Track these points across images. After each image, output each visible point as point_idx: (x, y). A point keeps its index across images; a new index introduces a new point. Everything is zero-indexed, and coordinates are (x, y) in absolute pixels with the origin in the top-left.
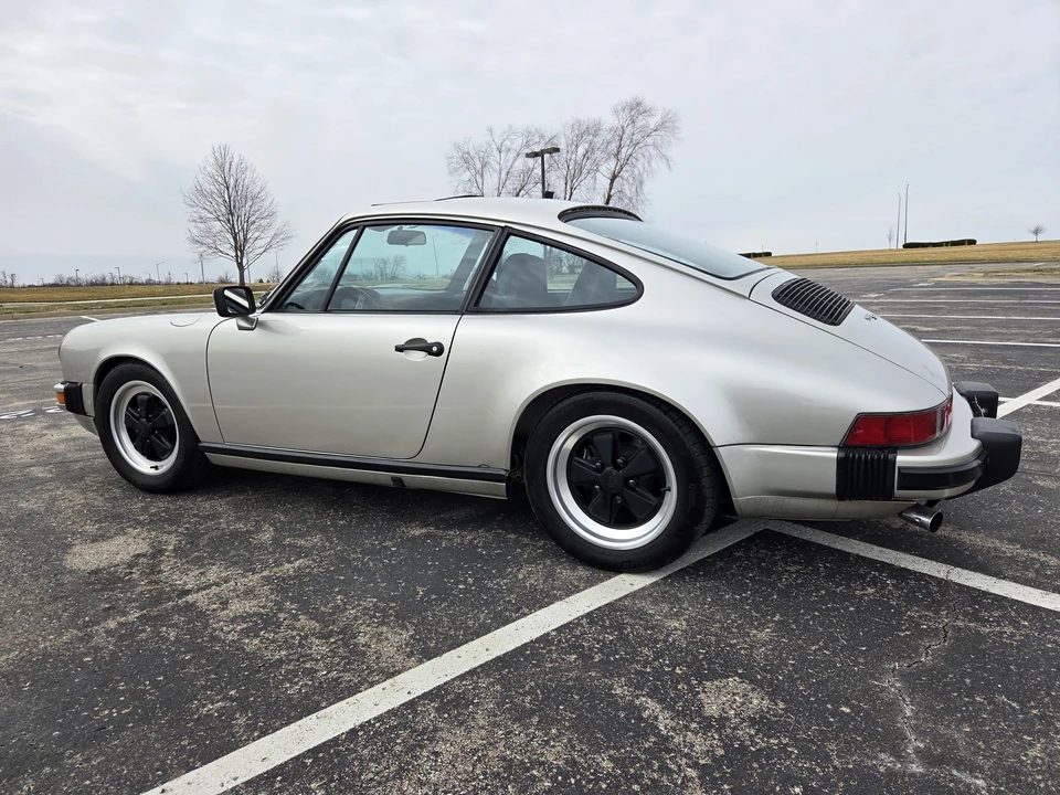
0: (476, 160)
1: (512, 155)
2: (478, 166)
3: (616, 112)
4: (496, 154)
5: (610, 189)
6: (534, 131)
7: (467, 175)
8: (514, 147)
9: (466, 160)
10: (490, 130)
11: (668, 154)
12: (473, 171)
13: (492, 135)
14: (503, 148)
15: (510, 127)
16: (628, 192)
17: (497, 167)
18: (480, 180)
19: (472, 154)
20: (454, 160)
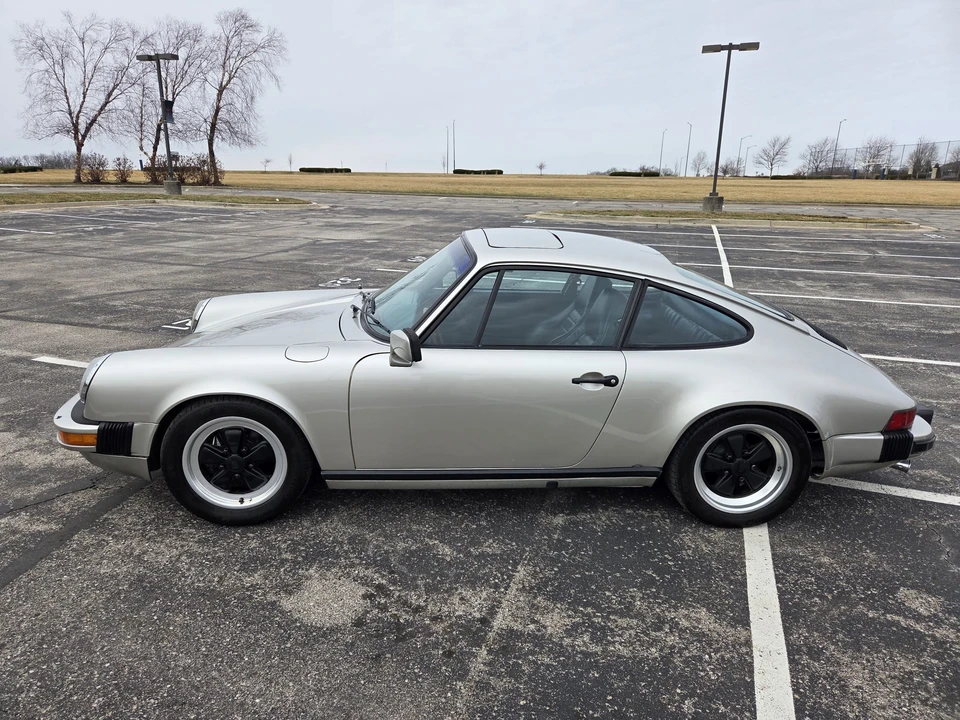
0: (54, 49)
1: (98, 48)
2: (57, 55)
3: (220, 21)
4: (79, 45)
5: (219, 100)
6: (125, 25)
7: (43, 65)
8: (101, 39)
9: (41, 47)
10: (68, 16)
11: (278, 73)
12: (50, 61)
13: (70, 22)
14: (86, 39)
15: (94, 16)
16: (238, 105)
17: (81, 59)
18: (59, 71)
19: (47, 40)
20: (24, 44)
